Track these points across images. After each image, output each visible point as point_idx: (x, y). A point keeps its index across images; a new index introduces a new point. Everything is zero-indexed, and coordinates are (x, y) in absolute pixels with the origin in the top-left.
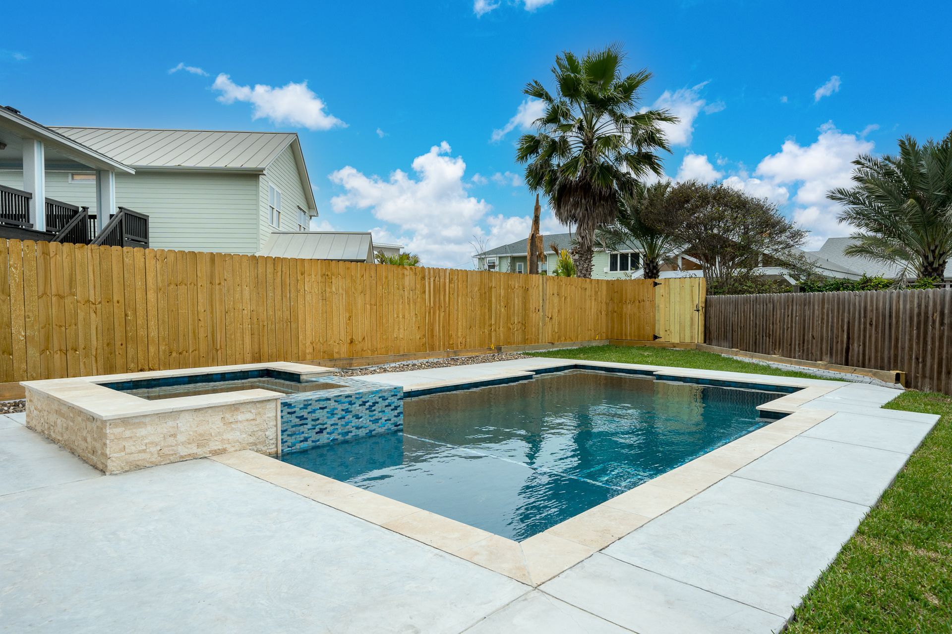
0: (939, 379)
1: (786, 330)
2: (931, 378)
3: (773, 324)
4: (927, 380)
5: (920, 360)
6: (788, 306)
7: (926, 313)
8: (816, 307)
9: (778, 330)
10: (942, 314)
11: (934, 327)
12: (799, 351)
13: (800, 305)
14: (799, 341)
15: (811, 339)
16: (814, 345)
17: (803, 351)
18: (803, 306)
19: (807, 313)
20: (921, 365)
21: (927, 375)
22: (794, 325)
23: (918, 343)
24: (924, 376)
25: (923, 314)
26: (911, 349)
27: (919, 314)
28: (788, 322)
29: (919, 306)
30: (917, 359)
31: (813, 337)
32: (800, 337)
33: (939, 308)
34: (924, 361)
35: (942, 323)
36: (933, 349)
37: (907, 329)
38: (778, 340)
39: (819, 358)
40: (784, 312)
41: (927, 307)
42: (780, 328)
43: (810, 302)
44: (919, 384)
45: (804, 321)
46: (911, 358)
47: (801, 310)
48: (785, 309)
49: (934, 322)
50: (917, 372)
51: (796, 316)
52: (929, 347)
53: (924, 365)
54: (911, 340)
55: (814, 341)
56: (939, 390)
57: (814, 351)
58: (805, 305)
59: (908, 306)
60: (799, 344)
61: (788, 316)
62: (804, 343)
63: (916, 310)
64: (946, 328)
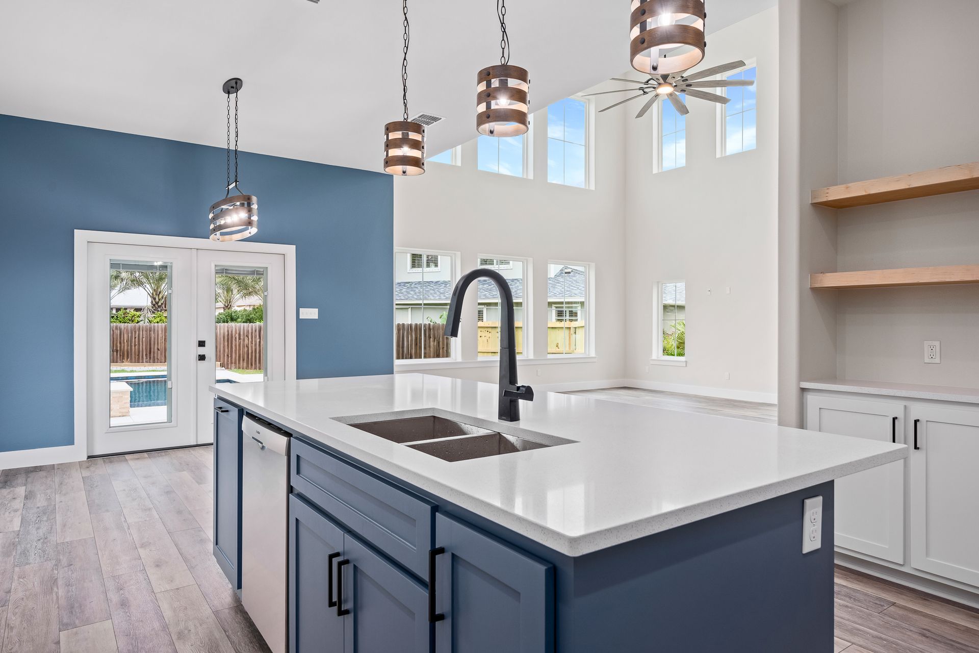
0: (239, 363)
1: (133, 347)
2: (235, 363)
3: (120, 343)
4: (233, 365)
5: (229, 356)
6: (135, 332)
7: (232, 335)
8: (160, 332)
9: (126, 347)
10: (240, 335)
11: (236, 341)
12: (147, 358)
13: (146, 331)
14: (146, 352)
15: (156, 351)
16: (159, 354)
17: (150, 358)
18: (148, 332)
19: (153, 335)
20: (230, 358)
21: (233, 362)
22: (141, 343)
23: (228, 348)
24: (232, 363)
25: (230, 335)
26: (224, 351)
27: (228, 335)
28: (135, 342)
29: (228, 331)
30: (228, 356)
31: (158, 349)
32: (146, 349)
33: (238, 333)
34: (231, 356)
35: (240, 339)
36: (236, 350)
37: (222, 342)
38: (126, 353)
39: (163, 361)
40: (132, 336)
41: (232, 332)
42: (128, 346)
43: (154, 329)
44: (229, 367)
45: (150, 340)
46: (224, 356)
47: (147, 334)
48: (132, 333)
49: (236, 338)
50: (228, 361)
51: (143, 338)
52: (234, 350)
53: (231, 358)
54: (224, 347)
55: (159, 352)
56: (239, 368)
57: (159, 358)
58: (150, 331)
59: (222, 331)
60: (146, 355)
61: (135, 338)
62: (150, 353)
63: (226, 333)
64: (242, 340)
